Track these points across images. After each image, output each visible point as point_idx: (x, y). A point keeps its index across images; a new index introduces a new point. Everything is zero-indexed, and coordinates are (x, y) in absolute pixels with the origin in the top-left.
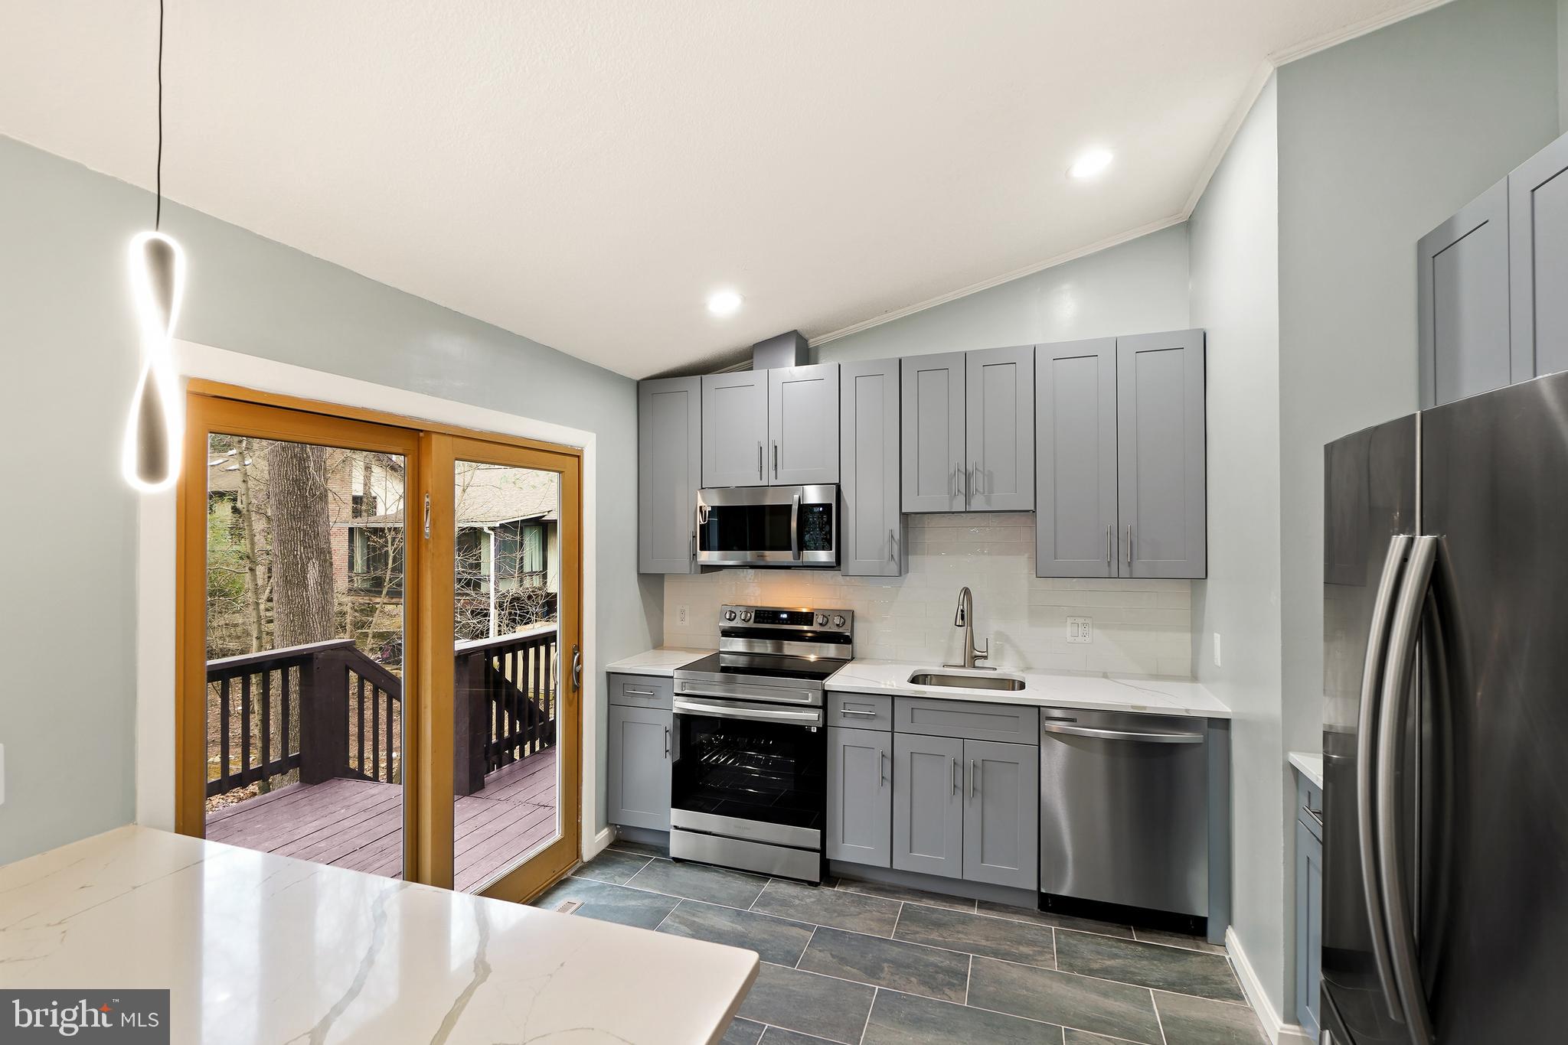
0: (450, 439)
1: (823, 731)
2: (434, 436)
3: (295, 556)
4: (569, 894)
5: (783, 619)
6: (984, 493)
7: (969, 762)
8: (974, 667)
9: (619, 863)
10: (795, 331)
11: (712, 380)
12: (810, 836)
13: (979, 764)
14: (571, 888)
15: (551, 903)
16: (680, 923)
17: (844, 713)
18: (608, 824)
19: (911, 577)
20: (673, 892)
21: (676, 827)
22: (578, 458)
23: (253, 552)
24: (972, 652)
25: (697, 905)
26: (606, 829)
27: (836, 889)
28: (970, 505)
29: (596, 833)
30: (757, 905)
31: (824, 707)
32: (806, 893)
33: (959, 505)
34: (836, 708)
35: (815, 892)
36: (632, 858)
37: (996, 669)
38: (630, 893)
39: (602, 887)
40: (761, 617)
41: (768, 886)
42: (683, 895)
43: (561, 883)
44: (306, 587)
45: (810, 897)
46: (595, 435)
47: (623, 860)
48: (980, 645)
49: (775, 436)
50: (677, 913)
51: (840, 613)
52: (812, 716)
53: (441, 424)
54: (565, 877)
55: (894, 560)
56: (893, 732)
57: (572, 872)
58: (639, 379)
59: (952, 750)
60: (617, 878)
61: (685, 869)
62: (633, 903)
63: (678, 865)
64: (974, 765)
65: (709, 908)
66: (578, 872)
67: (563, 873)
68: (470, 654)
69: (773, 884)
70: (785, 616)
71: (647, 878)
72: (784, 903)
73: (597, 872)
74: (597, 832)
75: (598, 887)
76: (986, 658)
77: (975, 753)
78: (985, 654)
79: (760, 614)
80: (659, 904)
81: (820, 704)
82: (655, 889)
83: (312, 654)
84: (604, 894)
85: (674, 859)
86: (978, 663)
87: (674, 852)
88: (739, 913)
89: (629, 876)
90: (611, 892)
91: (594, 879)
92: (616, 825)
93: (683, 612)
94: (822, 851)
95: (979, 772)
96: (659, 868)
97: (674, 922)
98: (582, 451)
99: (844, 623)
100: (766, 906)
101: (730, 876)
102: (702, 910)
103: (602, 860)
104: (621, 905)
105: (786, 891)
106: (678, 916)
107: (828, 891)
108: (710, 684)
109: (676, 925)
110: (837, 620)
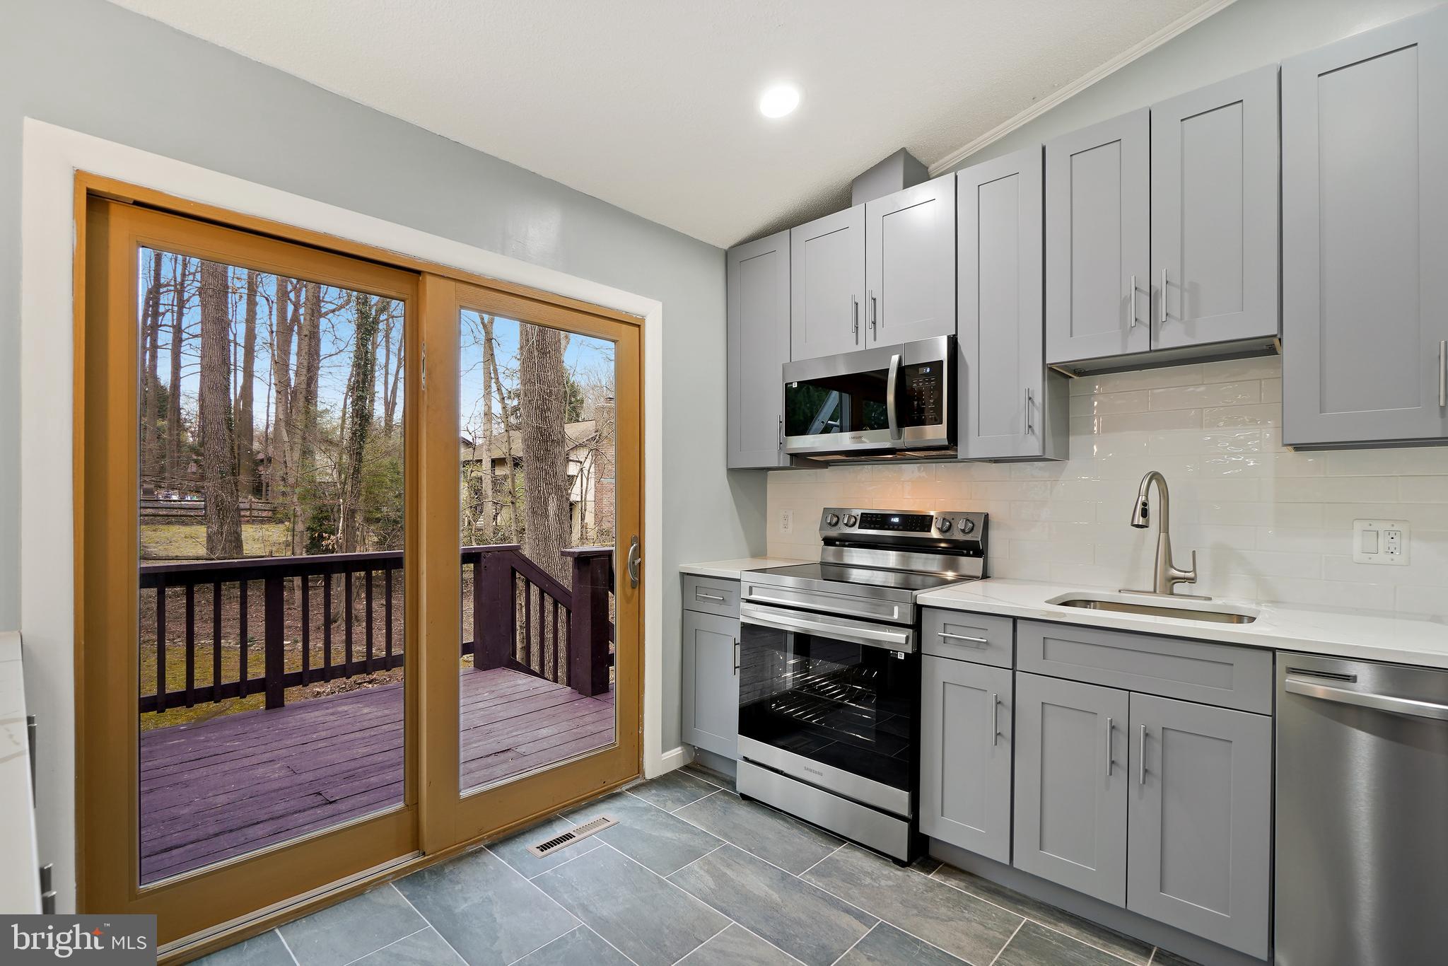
0: (453, 283)
1: (915, 659)
2: (429, 279)
3: (539, 492)
4: (610, 809)
5: (894, 524)
6: (1182, 319)
7: (1139, 729)
8: (1172, 594)
9: (682, 787)
10: (903, 152)
11: (801, 232)
12: (898, 799)
13: (1158, 734)
14: (617, 804)
15: (586, 815)
16: (708, 872)
17: (945, 637)
18: (683, 742)
19: (1072, 464)
20: (719, 833)
21: (746, 759)
22: (638, 326)
23: (514, 489)
24: (1166, 570)
25: (739, 854)
26: (679, 748)
27: (930, 876)
28: (1157, 340)
29: (664, 750)
30: (815, 872)
31: (917, 627)
32: (885, 872)
33: (1138, 344)
34: (933, 629)
35: (899, 873)
36: (699, 786)
37: (1210, 599)
38: (672, 822)
39: (647, 810)
40: (868, 522)
41: (839, 852)
42: (730, 839)
43: (611, 796)
44: (547, 517)
45: (889, 878)
46: (661, 304)
47: (687, 784)
48: (1182, 563)
49: (875, 288)
50: (711, 858)
51: (968, 517)
52: (896, 639)
53: (437, 265)
54: (618, 790)
55: (1033, 431)
56: (1014, 670)
57: (628, 787)
58: (726, 247)
59: (1111, 706)
60: (669, 803)
61: (749, 809)
62: (669, 835)
63: (743, 802)
64: (1146, 735)
65: (752, 861)
66: (635, 789)
67: (616, 786)
68: (593, 557)
69: (847, 850)
70: (896, 520)
71: (700, 810)
72: (851, 879)
73: (654, 792)
74: (665, 748)
75: (644, 808)
76: (1192, 580)
77: (1148, 715)
78: (1191, 575)
79: (867, 517)
80: (697, 842)
81: (909, 622)
82: (702, 824)
83: (480, 553)
84: (645, 817)
85: (741, 794)
86: (1178, 588)
87: (742, 787)
88: (784, 877)
89: (683, 803)
90: (653, 818)
91: (644, 800)
92: (694, 746)
93: (786, 518)
94: (914, 822)
95: (1157, 747)
96: (721, 802)
97: (701, 868)
98: (643, 320)
99: (972, 530)
100: (823, 876)
101: (797, 828)
102: (742, 862)
103: (666, 781)
104: (655, 834)
105: (860, 863)
106: (709, 863)
107: (916, 877)
108: (779, 589)
109: (702, 872)
110: (961, 525)
